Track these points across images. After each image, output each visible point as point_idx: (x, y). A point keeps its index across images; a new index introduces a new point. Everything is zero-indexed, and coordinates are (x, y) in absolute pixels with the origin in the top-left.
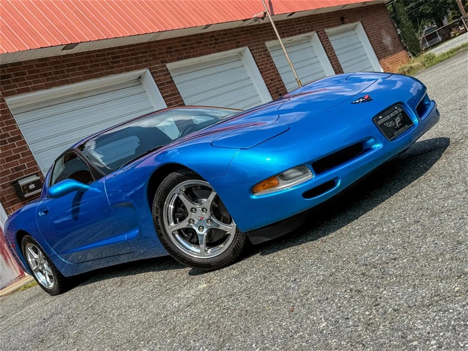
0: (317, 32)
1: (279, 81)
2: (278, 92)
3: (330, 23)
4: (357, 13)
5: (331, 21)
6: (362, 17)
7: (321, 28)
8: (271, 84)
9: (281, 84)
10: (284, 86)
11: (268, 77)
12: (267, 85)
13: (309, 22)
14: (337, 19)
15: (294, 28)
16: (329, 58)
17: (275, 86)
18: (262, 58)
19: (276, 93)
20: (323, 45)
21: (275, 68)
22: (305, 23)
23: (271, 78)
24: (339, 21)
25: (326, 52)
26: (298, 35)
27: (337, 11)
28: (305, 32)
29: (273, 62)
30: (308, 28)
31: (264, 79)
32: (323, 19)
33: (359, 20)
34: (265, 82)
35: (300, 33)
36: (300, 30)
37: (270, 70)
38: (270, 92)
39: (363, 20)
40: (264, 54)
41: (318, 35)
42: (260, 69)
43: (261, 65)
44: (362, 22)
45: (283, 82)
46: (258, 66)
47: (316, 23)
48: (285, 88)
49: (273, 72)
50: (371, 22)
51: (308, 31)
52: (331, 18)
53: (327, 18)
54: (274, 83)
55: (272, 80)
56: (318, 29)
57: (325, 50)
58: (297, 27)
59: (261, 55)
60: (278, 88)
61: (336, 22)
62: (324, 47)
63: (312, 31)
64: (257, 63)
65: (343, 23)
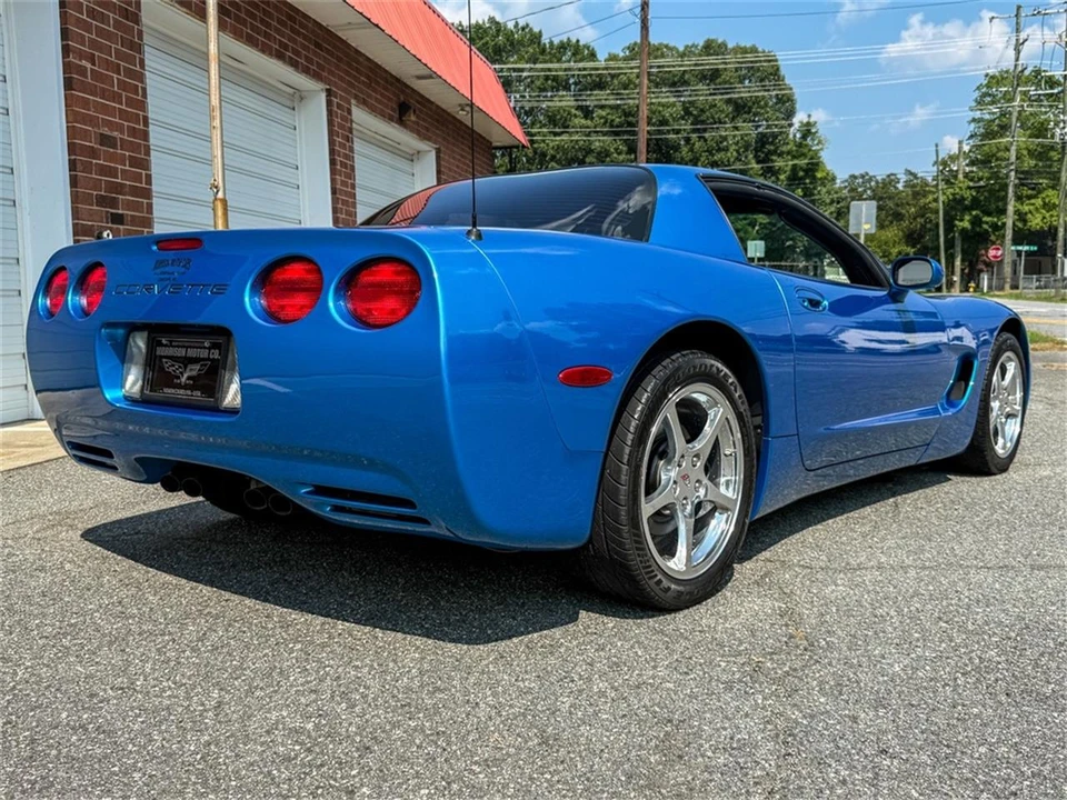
0: (329, 93)
1: (136, 162)
2: (113, 203)
3: (369, 96)
4: (438, 121)
5: (375, 91)
6: (444, 139)
7: (345, 90)
8: (93, 153)
9: (138, 178)
10: (147, 194)
11: (92, 121)
12: (72, 148)
13: (318, 45)
14: (390, 99)
15: (268, 25)
16: (334, 191)
17: (112, 172)
18: (100, 32)
19: (102, 201)
20: (332, 143)
21: (142, 105)
22: (305, 37)
23: (106, 131)
24: (393, 110)
25: (333, 172)
26: (270, 55)
27: (398, 80)
28: (294, 64)
29: (141, 78)
30: (308, 59)
31: (72, 116)
32: (357, 70)
33: (435, 143)
34: (72, 132)
35: (280, 56)
36: (286, 47)
37: (116, 97)
38: (74, 182)
39: (442, 148)
40: (117, 25)
41: (329, 103)
42: (67, 67)
43: (81, 55)
44: (438, 152)
45: (149, 178)
46: (66, 50)
47: (338, 67)
48: (150, 206)
49: (123, 115)
50: (458, 167)
51: (306, 71)
52: (378, 83)
53: (368, 77)
54: (112, 158)
55: (105, 140)
56: (336, 85)
57: (333, 162)
58: (277, 30)
59: (103, 19)
60: (119, 189)
61: (387, 106)
62: (332, 152)
63: (317, 76)
64: (65, 34)
65: (401, 122)
